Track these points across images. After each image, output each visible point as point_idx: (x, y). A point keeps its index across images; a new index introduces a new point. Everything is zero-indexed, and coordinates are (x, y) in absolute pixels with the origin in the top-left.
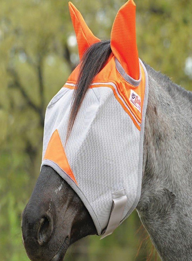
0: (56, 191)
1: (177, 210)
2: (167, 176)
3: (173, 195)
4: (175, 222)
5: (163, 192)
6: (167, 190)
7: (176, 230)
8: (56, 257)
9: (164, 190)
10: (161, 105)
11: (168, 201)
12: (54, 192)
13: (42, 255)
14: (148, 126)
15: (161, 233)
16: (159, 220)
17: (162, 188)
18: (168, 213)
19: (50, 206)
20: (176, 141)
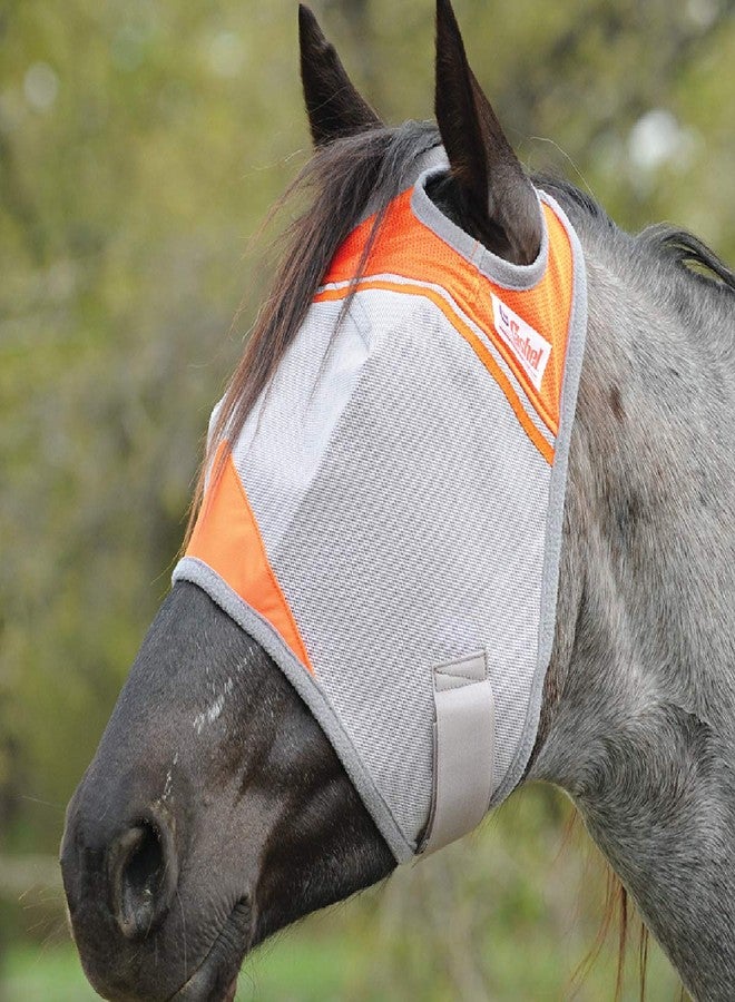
0: (199, 722)
1: (720, 780)
2: (671, 654)
3: (701, 724)
4: (718, 832)
5: (659, 718)
6: (676, 708)
7: (724, 862)
8: (198, 982)
9: (664, 709)
10: (643, 376)
11: (682, 751)
12: (191, 726)
13: (137, 974)
14: (584, 462)
15: (666, 882)
16: (655, 829)
17: (654, 703)
18: (686, 797)
19: (171, 783)
20: (706, 515)
